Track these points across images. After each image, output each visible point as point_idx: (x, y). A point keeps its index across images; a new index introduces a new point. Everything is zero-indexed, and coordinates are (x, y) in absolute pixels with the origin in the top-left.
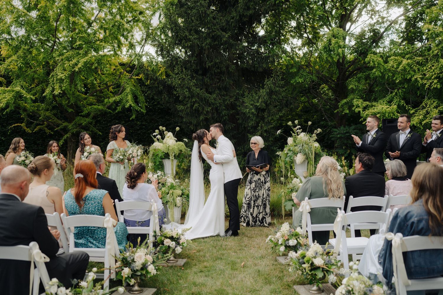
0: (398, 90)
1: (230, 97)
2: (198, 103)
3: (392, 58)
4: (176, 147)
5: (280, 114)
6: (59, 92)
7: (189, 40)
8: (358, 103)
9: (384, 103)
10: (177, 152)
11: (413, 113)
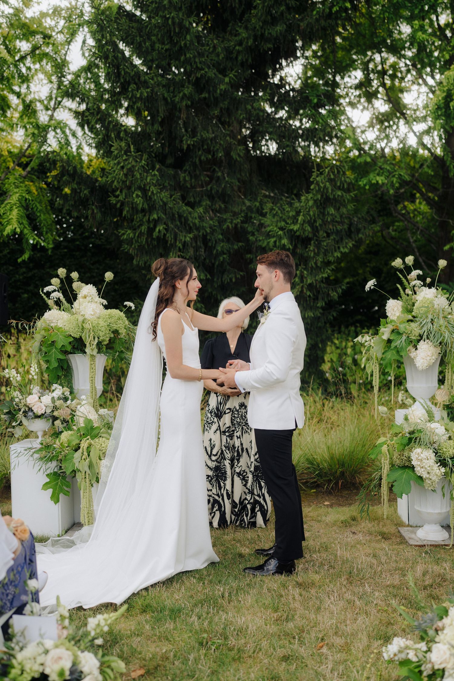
1: (234, 216)
2: (165, 224)
4: (102, 323)
5: (342, 249)
10: (106, 337)
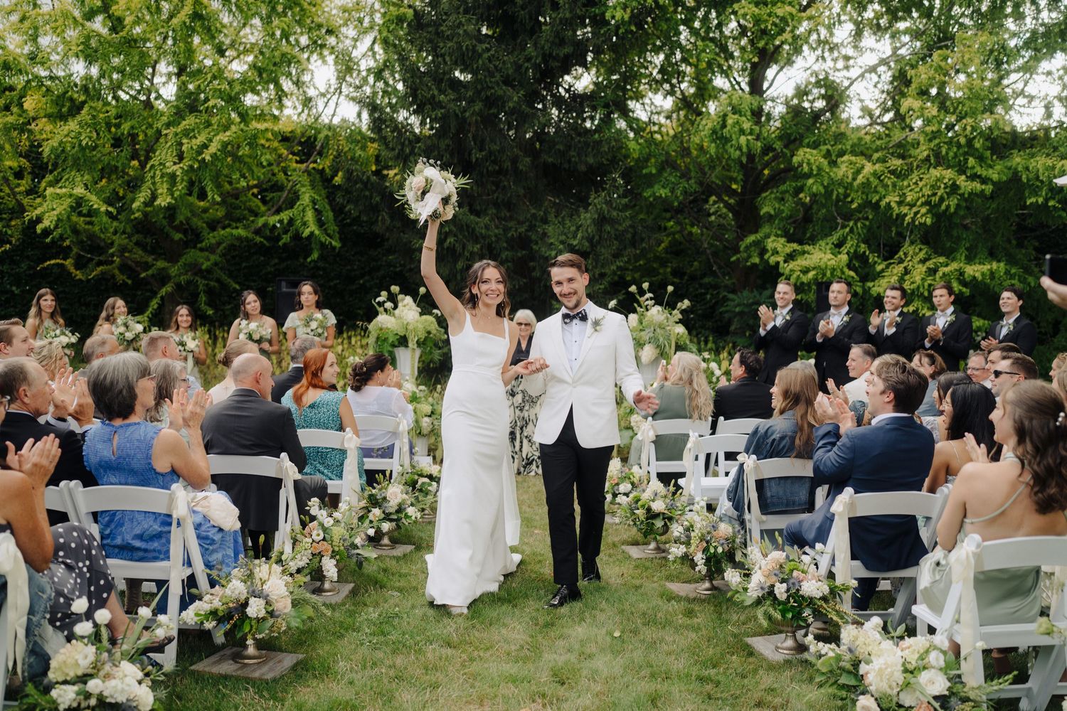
0: (856, 224)
3: (846, 158)
4: (420, 326)
6: (169, 200)
7: (440, 105)
8: (778, 246)
9: (828, 247)
10: (422, 335)
11: (883, 271)
